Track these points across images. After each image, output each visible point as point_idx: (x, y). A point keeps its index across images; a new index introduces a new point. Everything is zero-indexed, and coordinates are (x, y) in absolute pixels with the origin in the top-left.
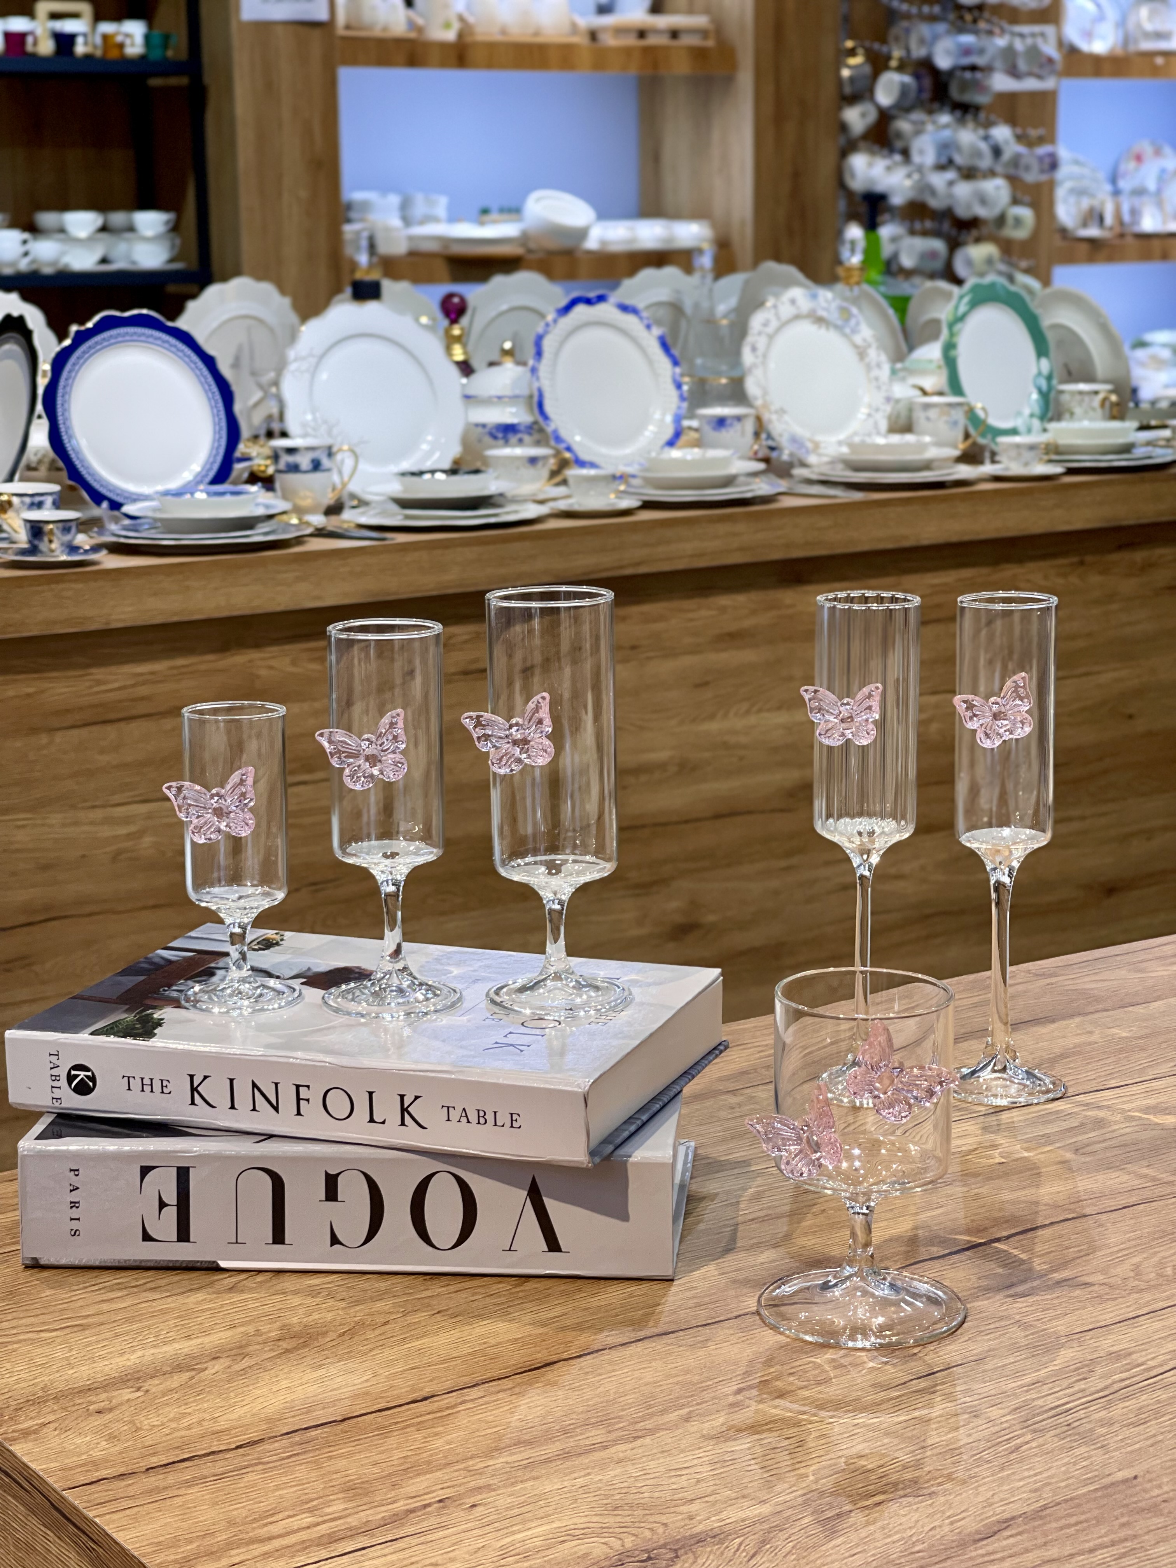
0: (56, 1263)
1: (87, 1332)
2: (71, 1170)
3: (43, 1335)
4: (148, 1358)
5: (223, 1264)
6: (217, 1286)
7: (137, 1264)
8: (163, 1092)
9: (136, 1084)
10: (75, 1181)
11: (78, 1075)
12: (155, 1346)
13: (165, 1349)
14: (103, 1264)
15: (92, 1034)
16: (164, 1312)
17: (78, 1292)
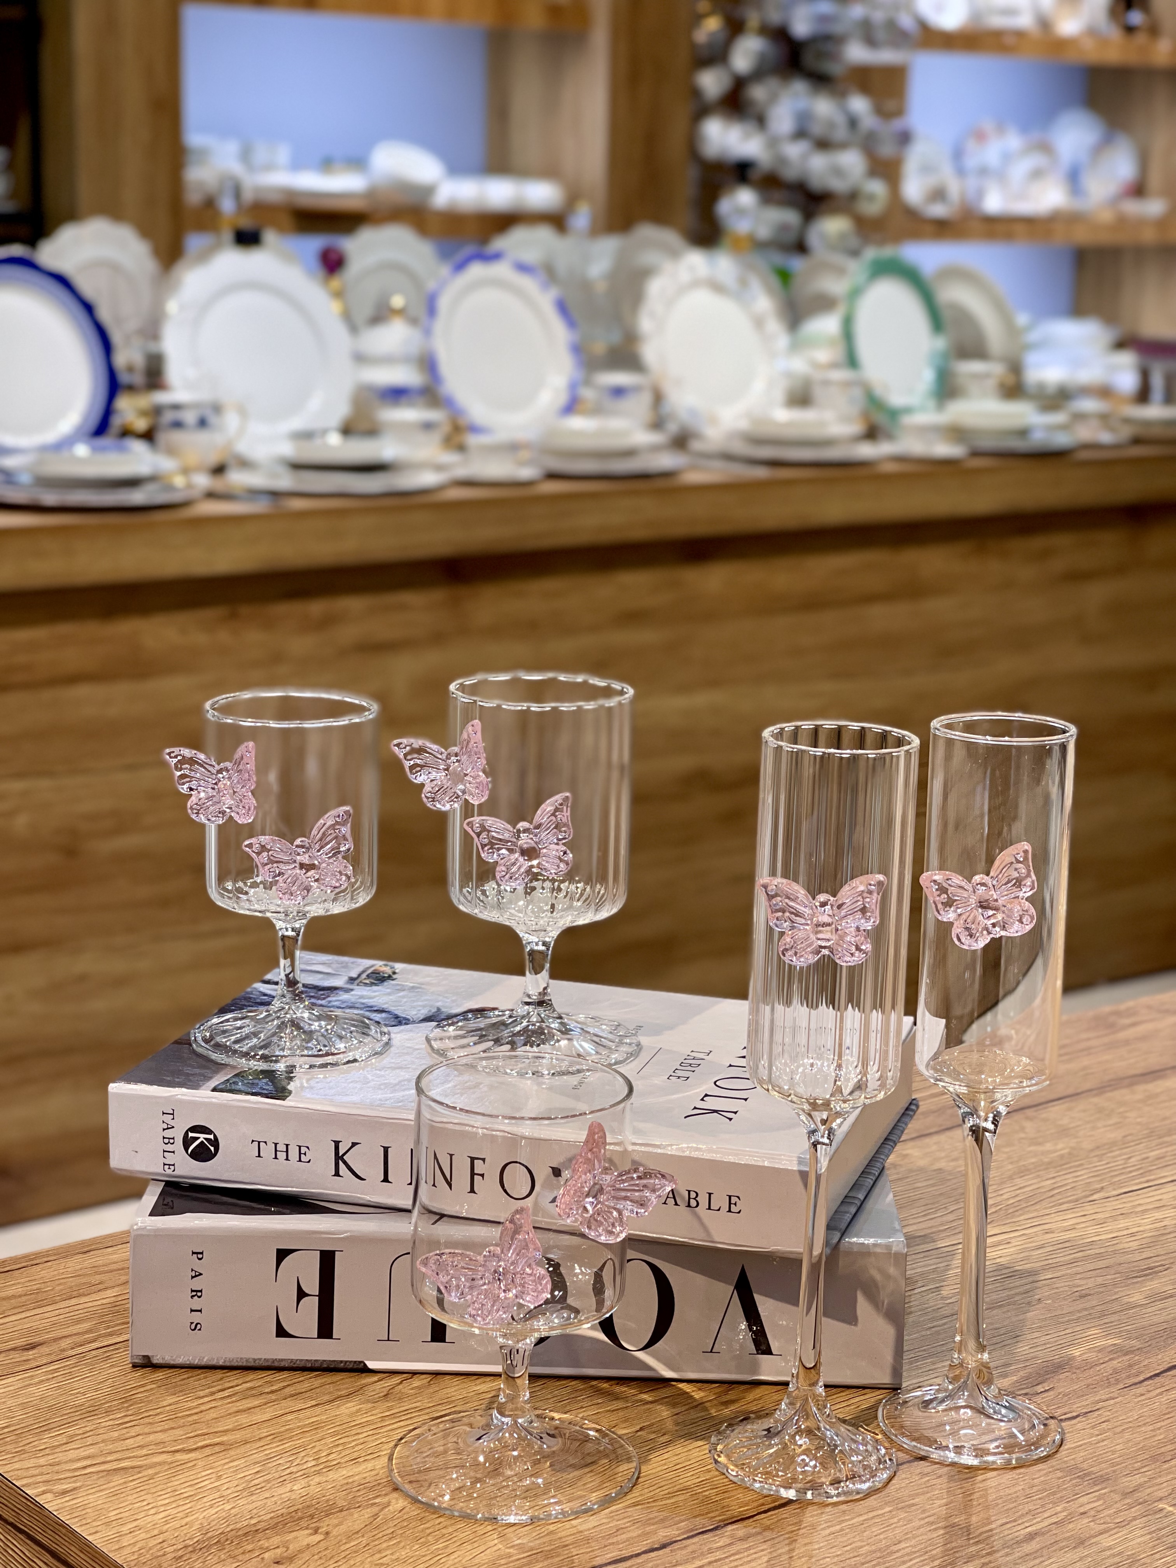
0: (172, 1362)
1: (232, 1453)
2: (193, 1253)
3: (179, 1456)
4: (314, 1490)
5: (371, 1365)
6: (370, 1391)
7: (269, 1364)
8: (300, 1160)
9: (267, 1151)
10: (198, 1266)
11: (199, 1138)
12: (319, 1473)
13: (332, 1475)
14: (228, 1364)
15: (214, 1090)
16: (316, 1427)
17: (206, 1399)
